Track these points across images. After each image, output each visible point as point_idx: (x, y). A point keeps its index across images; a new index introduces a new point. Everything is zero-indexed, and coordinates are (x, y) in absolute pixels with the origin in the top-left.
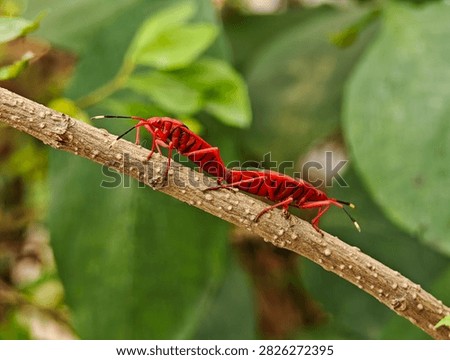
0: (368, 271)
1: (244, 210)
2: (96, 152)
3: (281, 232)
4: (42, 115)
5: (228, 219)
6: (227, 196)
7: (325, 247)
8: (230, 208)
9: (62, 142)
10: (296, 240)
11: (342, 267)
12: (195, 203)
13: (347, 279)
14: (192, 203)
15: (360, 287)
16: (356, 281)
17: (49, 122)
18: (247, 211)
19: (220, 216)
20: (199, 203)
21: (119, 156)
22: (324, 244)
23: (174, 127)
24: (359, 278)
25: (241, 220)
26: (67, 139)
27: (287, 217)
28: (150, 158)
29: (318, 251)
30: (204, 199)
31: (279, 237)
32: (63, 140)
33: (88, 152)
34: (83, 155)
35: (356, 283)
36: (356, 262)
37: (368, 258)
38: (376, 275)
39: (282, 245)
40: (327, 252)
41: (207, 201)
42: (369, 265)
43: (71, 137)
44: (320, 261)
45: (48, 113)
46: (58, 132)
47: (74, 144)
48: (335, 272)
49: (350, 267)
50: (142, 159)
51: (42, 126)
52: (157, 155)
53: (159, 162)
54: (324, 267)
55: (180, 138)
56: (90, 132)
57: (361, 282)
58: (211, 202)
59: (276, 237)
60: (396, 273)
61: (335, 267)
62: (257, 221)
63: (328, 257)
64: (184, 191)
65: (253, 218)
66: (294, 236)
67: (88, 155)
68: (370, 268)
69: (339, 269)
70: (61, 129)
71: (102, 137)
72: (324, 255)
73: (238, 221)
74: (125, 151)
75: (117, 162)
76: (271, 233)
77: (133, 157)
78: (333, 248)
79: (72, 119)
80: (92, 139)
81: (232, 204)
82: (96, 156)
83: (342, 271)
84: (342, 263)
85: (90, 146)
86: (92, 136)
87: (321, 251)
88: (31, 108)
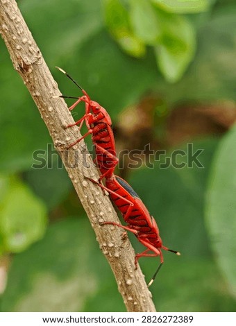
1: (100, 211)
2: (38, 94)
3: (111, 245)
4: (25, 40)
5: (85, 208)
6: (98, 193)
7: (131, 278)
8: (92, 202)
9: (22, 69)
10: (116, 258)
11: (130, 298)
12: (73, 179)
14: (71, 177)
17: (25, 49)
18: (101, 214)
19: (81, 201)
20: (76, 181)
21: (50, 109)
22: (132, 276)
23: (104, 121)
25: (92, 215)
26: (27, 70)
27: (124, 239)
28: (70, 126)
29: (124, 276)
30: (81, 182)
31: (107, 246)
32: (24, 68)
33: (33, 89)
34: (28, 87)
36: (142, 303)
37: (153, 306)
39: (105, 252)
40: (129, 282)
41: (82, 185)
43: (30, 70)
44: (120, 283)
45: (30, 42)
46: (25, 61)
47: (28, 76)
48: (123, 297)
49: (135, 303)
50: (64, 123)
51: (18, 47)
52: (76, 128)
53: (73, 134)
54: (119, 288)
55: (101, 131)
56: (45, 78)
58: (84, 188)
59: (105, 245)
61: (126, 295)
63: (127, 285)
65: (101, 220)
66: (117, 255)
67: (31, 91)
69: (127, 298)
70: (28, 60)
71: (51, 89)
72: (125, 282)
73: (90, 213)
74: (57, 109)
75: (46, 111)
76: (104, 240)
77: (60, 117)
78: (135, 283)
79: (42, 59)
80: (43, 84)
81: (95, 201)
82: (37, 96)
83: (128, 301)
84: (132, 297)
85: (37, 87)
86: (45, 82)
87: (126, 278)
88: (22, 30)
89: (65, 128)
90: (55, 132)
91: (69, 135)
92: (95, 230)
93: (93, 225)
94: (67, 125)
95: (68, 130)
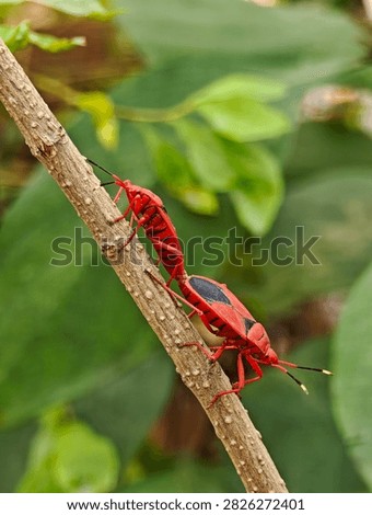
0: (256, 462)
1: (175, 329)
2: (69, 183)
3: (196, 372)
4: (40, 114)
5: (154, 328)
6: (168, 305)
7: (230, 413)
8: (162, 318)
9: (43, 153)
10: (206, 388)
11: (233, 442)
12: (133, 292)
13: (231, 457)
14: (129, 289)
15: (239, 472)
16: (238, 464)
17: (42, 126)
18: (177, 332)
19: (148, 319)
20: (136, 294)
21: (88, 201)
22: (230, 411)
23: (151, 204)
24: (243, 463)
25: (166, 336)
26: (50, 153)
27: (212, 362)
28: (118, 221)
29: (220, 413)
30: (143, 294)
31: (192, 375)
32: (46, 151)
33: (61, 178)
34: (55, 177)
35: (237, 467)
36: (250, 446)
37: (265, 450)
38: (260, 471)
39: (190, 384)
40: (228, 420)
41: (145, 297)
42: (260, 457)
43: (54, 153)
44: (217, 423)
45: (47, 116)
46: (45, 141)
47: (53, 162)
48: (224, 442)
49: (241, 447)
50: (109, 218)
51: (33, 124)
52: (125, 223)
53: (123, 231)
54: (217, 432)
55: (152, 218)
56: (75, 160)
57: (241, 468)
58: (148, 300)
59: (188, 374)
60: (282, 481)
61: (226, 438)
62: (180, 348)
63: (226, 425)
64: (128, 274)
65: (178, 341)
66: (206, 384)
67: (60, 181)
68: (260, 461)
69: (229, 443)
70: (49, 140)
71: (85, 174)
72: (224, 421)
73: (162, 335)
74: (97, 200)
75: (83, 205)
76: (186, 367)
77: (102, 210)
78: (236, 419)
79: (67, 136)
80: (73, 169)
81: (166, 316)
82: (67, 187)
83: (231, 446)
84: (236, 439)
85: (67, 174)
86: (75, 166)
87: (223, 415)
88: (35, 102)
89: (111, 224)
90: (99, 231)
91: (117, 233)
92: (172, 356)
93: (168, 350)
94: (113, 220)
95: (116, 226)
